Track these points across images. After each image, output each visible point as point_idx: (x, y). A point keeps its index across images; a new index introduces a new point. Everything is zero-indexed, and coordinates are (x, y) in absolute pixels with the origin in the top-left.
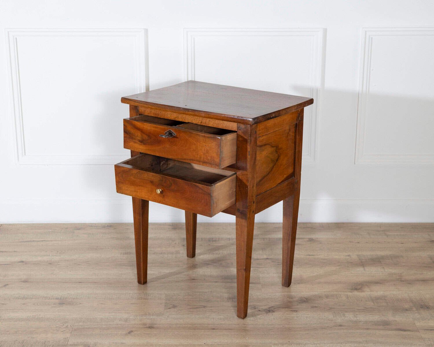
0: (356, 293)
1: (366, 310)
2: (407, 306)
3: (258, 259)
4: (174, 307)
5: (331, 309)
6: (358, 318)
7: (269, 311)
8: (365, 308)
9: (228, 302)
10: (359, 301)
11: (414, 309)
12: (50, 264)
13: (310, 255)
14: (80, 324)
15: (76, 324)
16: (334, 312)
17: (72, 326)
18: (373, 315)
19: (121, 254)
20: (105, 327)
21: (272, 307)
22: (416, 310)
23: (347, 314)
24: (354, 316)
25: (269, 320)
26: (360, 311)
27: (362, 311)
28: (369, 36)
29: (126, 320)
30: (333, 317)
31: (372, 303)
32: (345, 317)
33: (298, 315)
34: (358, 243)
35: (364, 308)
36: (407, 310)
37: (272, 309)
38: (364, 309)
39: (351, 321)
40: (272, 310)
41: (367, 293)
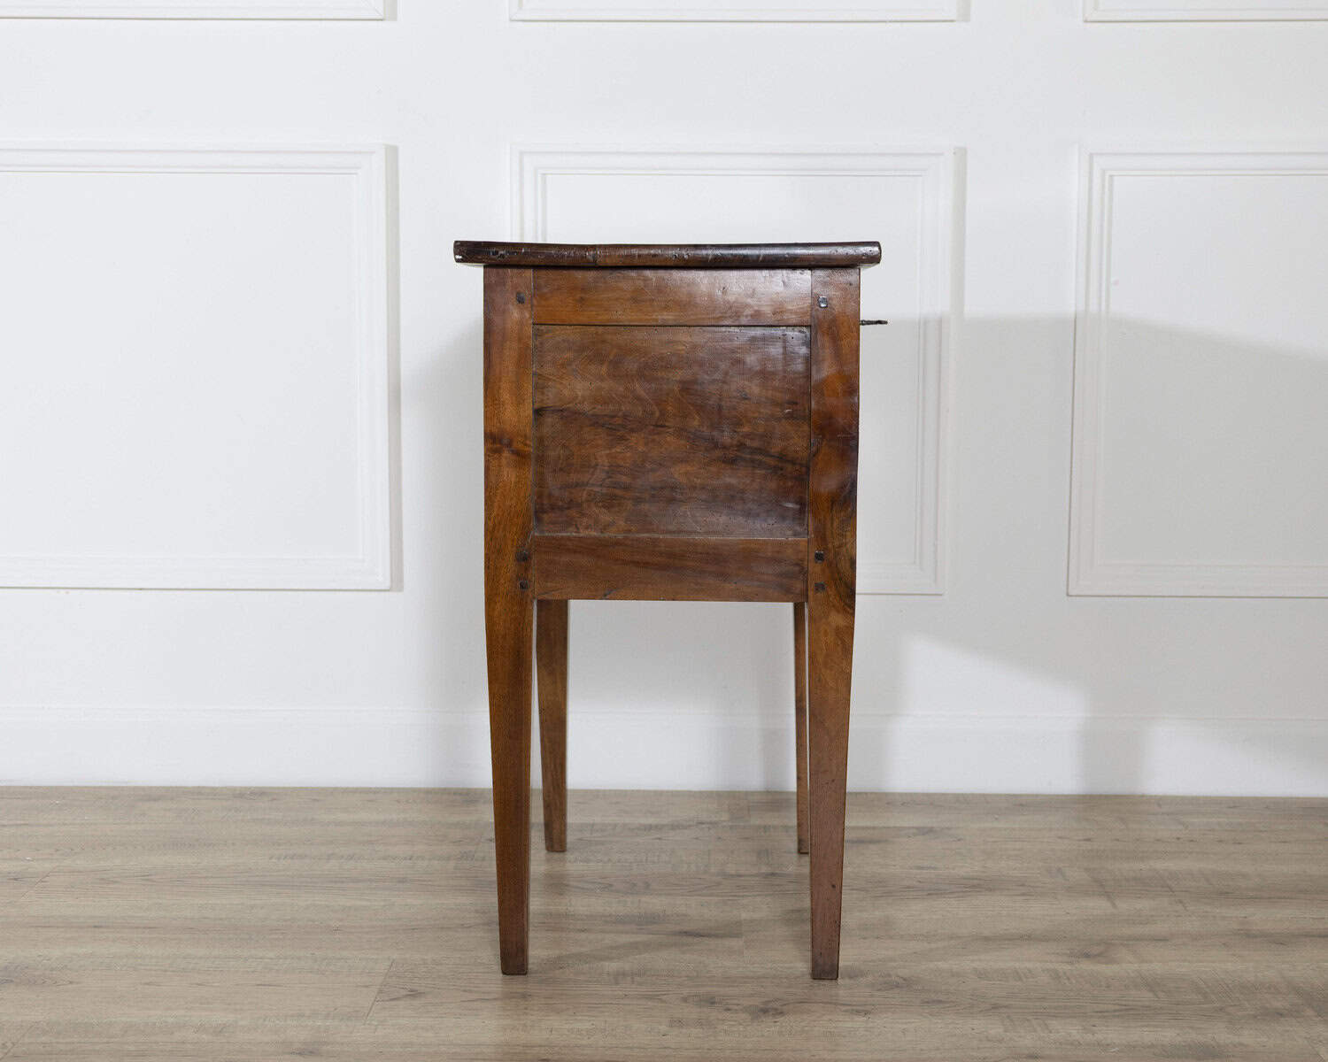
0: (1086, 966)
1: (1128, 1012)
2: (1278, 1004)
3: (740, 876)
4: (414, 994)
5: (995, 1007)
6: (1099, 1036)
7: (765, 1011)
8: (1124, 1007)
9: (617, 984)
10: (1101, 986)
11: (1309, 1012)
12: (16, 879)
13: (922, 868)
14: (43, 1039)
15: (27, 1040)
16: (1008, 1017)
17: (9, 1045)
18: (1156, 1026)
19: (271, 858)
20: (132, 1048)
21: (777, 1000)
22: (1316, 1016)
23: (1054, 1024)
24: (1085, 1029)
25: (763, 1036)
26: (1105, 1014)
27: (1114, 1016)
28: (1104, 172)
29: (220, 1030)
30: (1006, 1031)
31: (1151, 995)
32: (1051, 1032)
33: (871, 1025)
34: (1089, 840)
35: (1117, 1007)
36: (1281, 1015)
37: (777, 1005)
38: (1121, 1010)
39: (1072, 1044)
40: (776, 1009)
41: (1126, 966)
